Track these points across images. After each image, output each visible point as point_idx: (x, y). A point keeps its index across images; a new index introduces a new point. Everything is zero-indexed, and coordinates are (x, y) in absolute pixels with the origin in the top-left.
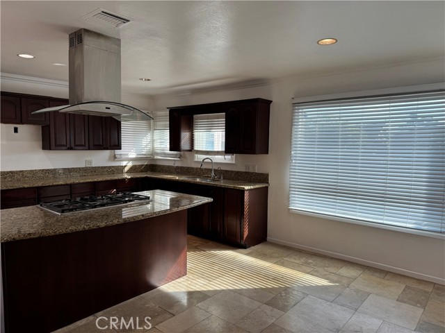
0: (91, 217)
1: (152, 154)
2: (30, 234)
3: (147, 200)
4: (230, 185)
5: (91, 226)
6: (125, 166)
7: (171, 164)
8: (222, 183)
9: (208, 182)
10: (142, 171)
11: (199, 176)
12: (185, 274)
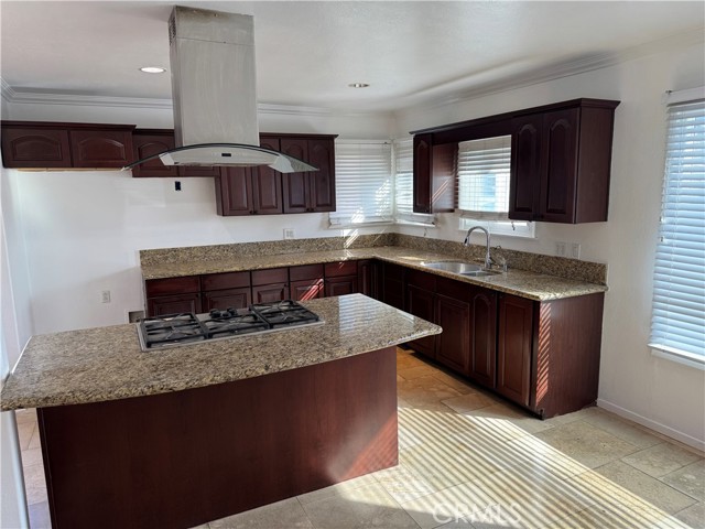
1: (391, 217)
2: (46, 399)
5: (157, 388)
6: (347, 238)
7: (420, 234)
12: (394, 463)
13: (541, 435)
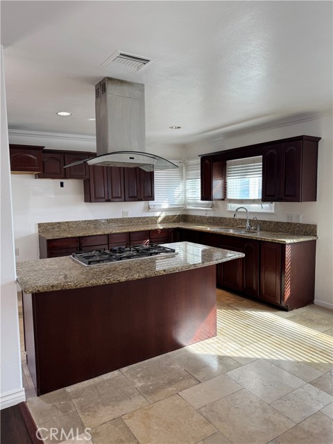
0: (114, 270)
1: (184, 205)
2: (53, 286)
3: (173, 253)
4: (268, 237)
5: (112, 280)
6: (158, 217)
7: (203, 214)
8: (259, 235)
9: (242, 233)
10: (174, 222)
11: (233, 227)
12: (215, 335)
13: (290, 318)
